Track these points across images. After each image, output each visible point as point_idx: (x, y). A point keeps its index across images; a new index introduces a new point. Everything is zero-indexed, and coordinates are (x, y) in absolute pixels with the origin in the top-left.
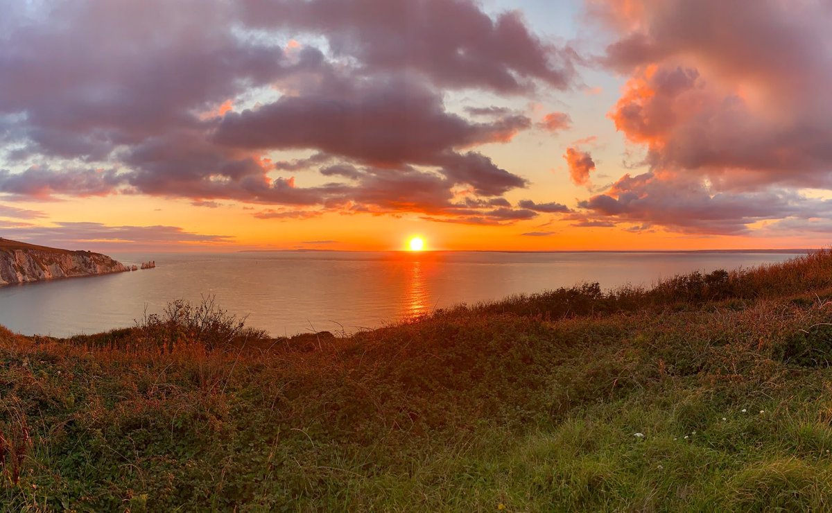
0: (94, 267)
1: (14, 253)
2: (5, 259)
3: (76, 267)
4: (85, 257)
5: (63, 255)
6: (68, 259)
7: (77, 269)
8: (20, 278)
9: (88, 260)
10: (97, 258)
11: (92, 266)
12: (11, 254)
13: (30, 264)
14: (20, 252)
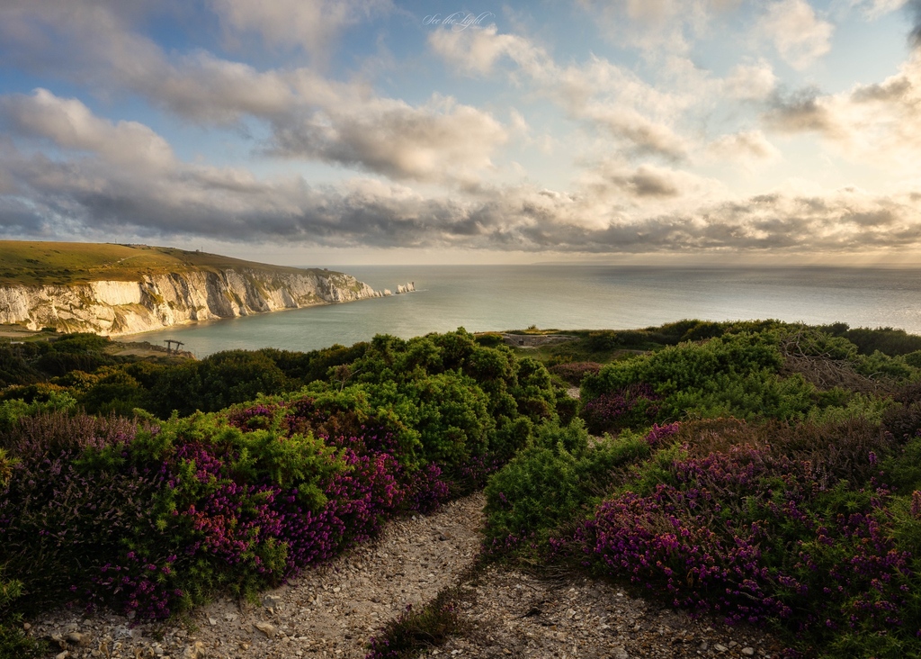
0: (335, 292)
1: (223, 274)
2: (212, 283)
3: (310, 293)
4: (321, 278)
5: (292, 275)
6: (299, 282)
7: (311, 295)
8: (236, 311)
9: (326, 281)
10: (337, 279)
11: (331, 290)
12: (220, 275)
13: (247, 290)
14: (232, 273)
